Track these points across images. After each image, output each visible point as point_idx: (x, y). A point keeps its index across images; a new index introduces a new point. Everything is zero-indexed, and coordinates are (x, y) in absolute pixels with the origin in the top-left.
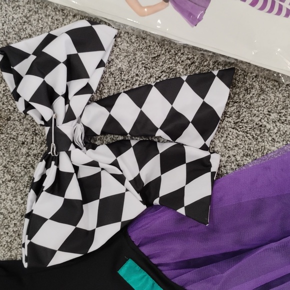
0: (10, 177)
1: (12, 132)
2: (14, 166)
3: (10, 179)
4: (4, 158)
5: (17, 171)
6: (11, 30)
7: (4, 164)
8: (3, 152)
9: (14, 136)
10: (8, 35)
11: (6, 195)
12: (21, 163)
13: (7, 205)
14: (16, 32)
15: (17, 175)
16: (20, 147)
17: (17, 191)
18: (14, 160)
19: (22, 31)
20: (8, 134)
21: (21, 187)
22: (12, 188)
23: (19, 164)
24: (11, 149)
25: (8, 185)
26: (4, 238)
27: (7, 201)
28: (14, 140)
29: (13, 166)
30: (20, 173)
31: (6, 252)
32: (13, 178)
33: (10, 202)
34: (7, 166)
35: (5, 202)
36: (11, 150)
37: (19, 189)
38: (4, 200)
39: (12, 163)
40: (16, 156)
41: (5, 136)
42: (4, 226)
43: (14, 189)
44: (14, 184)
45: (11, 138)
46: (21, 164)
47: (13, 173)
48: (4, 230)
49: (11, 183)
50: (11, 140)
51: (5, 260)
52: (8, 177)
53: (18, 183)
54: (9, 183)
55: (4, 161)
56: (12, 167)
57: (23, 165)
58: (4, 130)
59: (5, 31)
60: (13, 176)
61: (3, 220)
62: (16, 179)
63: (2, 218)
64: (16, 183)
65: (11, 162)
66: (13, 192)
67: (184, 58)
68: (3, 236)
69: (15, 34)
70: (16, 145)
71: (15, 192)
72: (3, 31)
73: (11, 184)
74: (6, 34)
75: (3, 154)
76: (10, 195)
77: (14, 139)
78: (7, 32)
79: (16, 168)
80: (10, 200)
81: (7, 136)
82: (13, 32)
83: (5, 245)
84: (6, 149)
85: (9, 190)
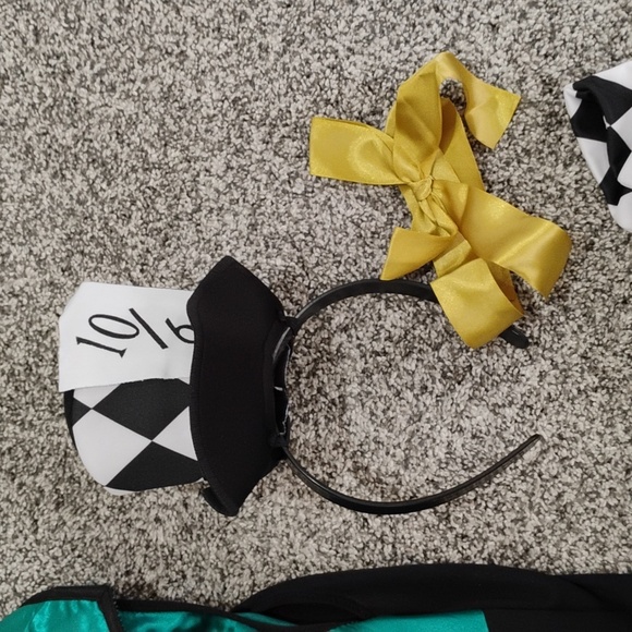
0: (596, 380)
1: (597, 277)
2: (607, 354)
3: (597, 384)
4: (583, 336)
5: (613, 366)
6: (591, 41)
7: (581, 351)
8: (580, 323)
9: (603, 284)
10: (585, 54)
11: (587, 423)
12: (622, 347)
13: (590, 446)
14: (602, 46)
15: (615, 375)
16: (618, 311)
17: (615, 413)
18: (605, 340)
19: (617, 40)
20: (589, 280)
21: (624, 402)
22: (601, 405)
23: (618, 349)
24: (599, 316)
25: (593, 399)
26: (587, 522)
27: (591, 436)
28: (604, 295)
29: (602, 354)
30: (620, 371)
31: (593, 554)
32: (603, 383)
33: (597, 437)
34: (590, 354)
35: (585, 439)
36: (598, 319)
37: (619, 408)
38: (583, 434)
39: (601, 348)
40: (610, 331)
41: (583, 287)
42: (587, 495)
43: (608, 408)
44: (607, 397)
45: (596, 290)
46: (623, 351)
47: (604, 372)
48: (587, 503)
49: (598, 395)
50: (598, 294)
51: (588, 572)
52: (591, 380)
53: (616, 396)
54: (593, 394)
55: (581, 343)
56: (601, 358)
57: (626, 352)
58: (580, 271)
59: (579, 43)
60: (604, 379)
61: (583, 481)
62: (610, 385)
63: (579, 475)
64: (611, 395)
65: (599, 345)
66: (605, 416)
68: (584, 517)
69: (600, 49)
70: (609, 307)
71: (610, 415)
72: (573, 45)
73: (599, 397)
74: (580, 50)
75: (580, 327)
76: (597, 422)
77: (602, 291)
78: (582, 46)
79: (611, 358)
80: (598, 433)
81: (588, 284)
82: (597, 46)
83: (588, 537)
84: (584, 315)
85: (595, 410)
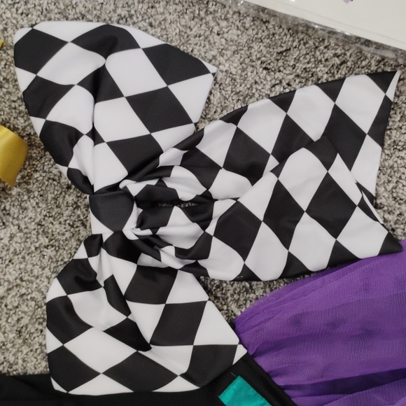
0: (47, 240)
1: (51, 170)
2: (54, 223)
3: (47, 243)
4: (39, 210)
5: (58, 231)
6: (52, 7)
7: (37, 220)
8: (37, 201)
9: (55, 175)
10: (48, 15)
11: (40, 270)
12: (65, 218)
13: (41, 286)
14: (60, 11)
15: (60, 237)
16: (63, 193)
17: (59, 263)
18: (53, 214)
19: (69, 8)
20: (45, 172)
21: (65, 256)
22: (50, 258)
23: (62, 220)
24: (50, 196)
25: (45, 254)
26: (37, 339)
27: (43, 279)
28: (55, 182)
29: (52, 223)
30: (63, 234)
31: (39, 361)
32: (51, 243)
33: (46, 280)
34: (43, 223)
35: (38, 281)
36: (49, 198)
37: (62, 260)
38: (37, 277)
39: (51, 219)
40: (57, 207)
41: (41, 176)
42: (37, 320)
43: (55, 260)
44: (54, 253)
45: (49, 179)
46: (66, 221)
47: (53, 235)
48: (37, 325)
49: (49, 251)
50: (50, 181)
51: (36, 373)
52: (44, 240)
53: (61, 251)
54: (45, 249)
55: (38, 215)
56: (51, 226)
57: (68, 222)
58: (39, 165)
59: (44, 8)
60: (52, 240)
61: (35, 310)
62: (57, 244)
63: (33, 306)
64: (57, 251)
65: (50, 217)
66: (53, 266)
67: (329, 54)
68: (35, 335)
69: (60, 13)
70: (58, 191)
71: (55, 265)
72: (40, 8)
73: (50, 252)
74: (45, 12)
75: (37, 204)
76: (47, 269)
77: (54, 180)
78: (46, 10)
79: (57, 226)
80: (47, 277)
81: (44, 175)
82: (56, 11)
83: (37, 349)
84: (41, 196)
85: (45, 261)
